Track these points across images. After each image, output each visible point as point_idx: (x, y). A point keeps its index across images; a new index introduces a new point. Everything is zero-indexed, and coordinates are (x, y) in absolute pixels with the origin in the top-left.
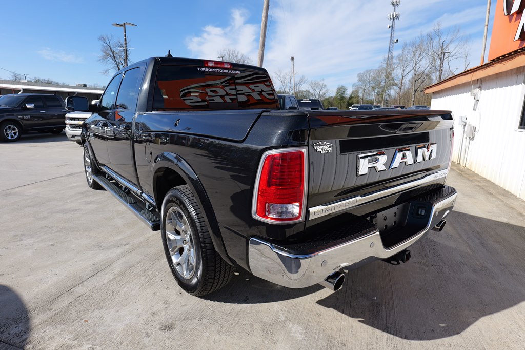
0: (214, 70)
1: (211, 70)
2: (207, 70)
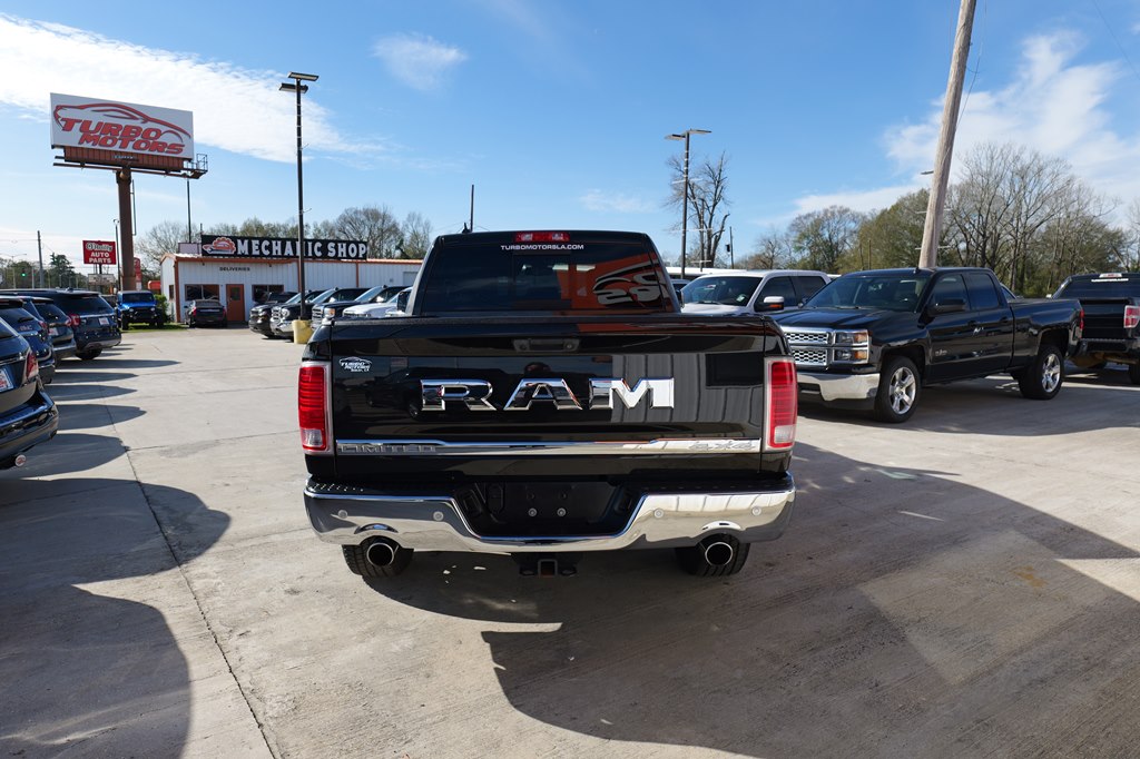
0: (531, 247)
1: (526, 247)
2: (518, 247)
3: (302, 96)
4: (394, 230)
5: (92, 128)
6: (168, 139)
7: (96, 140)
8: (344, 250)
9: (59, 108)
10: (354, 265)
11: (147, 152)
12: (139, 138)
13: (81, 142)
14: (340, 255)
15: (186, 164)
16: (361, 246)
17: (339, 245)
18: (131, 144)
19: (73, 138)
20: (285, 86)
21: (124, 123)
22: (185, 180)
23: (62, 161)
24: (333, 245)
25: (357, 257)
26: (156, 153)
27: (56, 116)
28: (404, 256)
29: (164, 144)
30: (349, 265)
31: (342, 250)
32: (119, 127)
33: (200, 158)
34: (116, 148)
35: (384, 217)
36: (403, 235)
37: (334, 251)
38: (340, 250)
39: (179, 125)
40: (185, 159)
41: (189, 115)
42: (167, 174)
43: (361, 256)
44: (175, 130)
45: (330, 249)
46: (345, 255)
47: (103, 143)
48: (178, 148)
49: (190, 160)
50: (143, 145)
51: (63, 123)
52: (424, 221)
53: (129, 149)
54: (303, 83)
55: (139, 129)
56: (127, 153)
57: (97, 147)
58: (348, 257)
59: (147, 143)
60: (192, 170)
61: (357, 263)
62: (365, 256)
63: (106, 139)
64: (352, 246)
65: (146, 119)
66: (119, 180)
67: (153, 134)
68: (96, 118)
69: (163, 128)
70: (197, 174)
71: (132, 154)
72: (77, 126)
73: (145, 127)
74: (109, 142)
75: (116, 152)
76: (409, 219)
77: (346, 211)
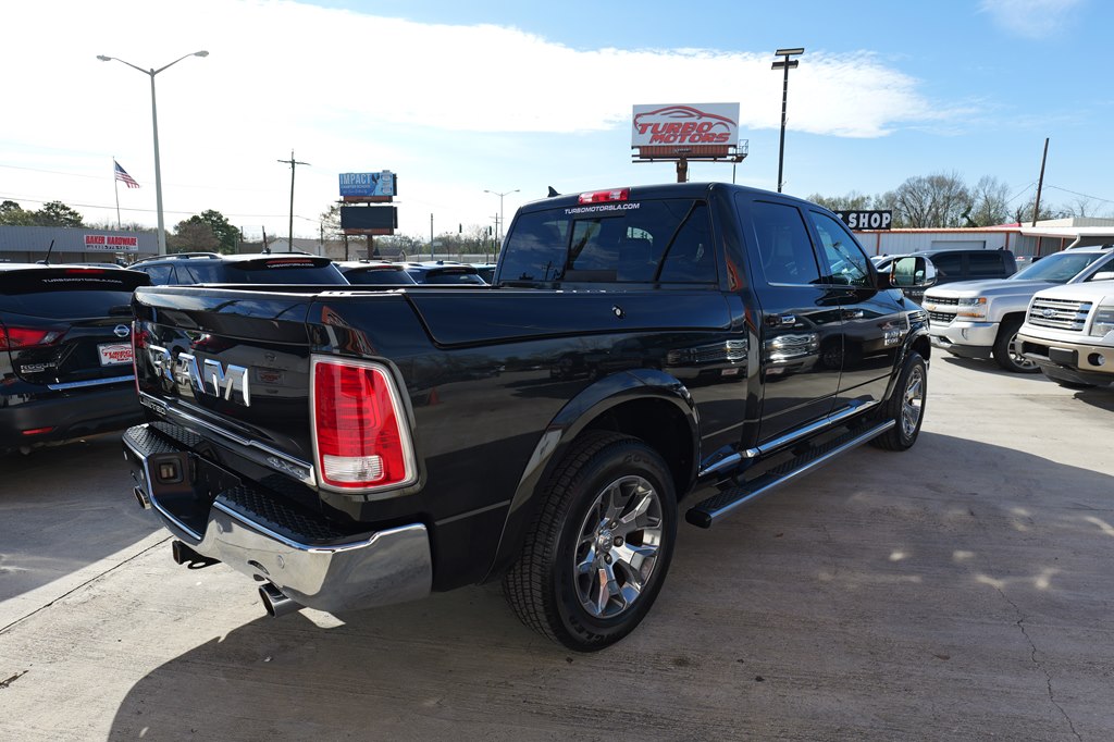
0: (590, 209)
1: (586, 210)
2: (578, 210)
3: (790, 70)
4: (962, 196)
5: (660, 129)
6: (718, 130)
7: (661, 138)
8: (866, 220)
9: (638, 116)
10: (875, 235)
11: (699, 143)
12: (695, 132)
13: (651, 142)
14: (861, 226)
15: (731, 151)
16: (885, 215)
17: (862, 215)
18: (688, 138)
19: (646, 139)
20: (775, 65)
21: (683, 121)
22: (732, 164)
23: (638, 159)
24: (855, 215)
25: (880, 227)
26: (707, 143)
27: (635, 123)
28: (971, 224)
29: (714, 135)
30: (871, 235)
31: (864, 220)
32: (680, 124)
33: (743, 144)
34: (676, 143)
35: (952, 184)
36: (972, 201)
37: (855, 222)
38: (862, 220)
39: (726, 116)
40: (731, 146)
41: (737, 105)
42: (715, 160)
43: (884, 226)
44: (724, 121)
45: (850, 219)
46: (866, 226)
47: (667, 140)
48: (724, 137)
49: (735, 146)
50: (697, 138)
51: (640, 128)
52: (999, 185)
53: (686, 143)
54: (792, 59)
55: (695, 124)
56: (684, 147)
57: (663, 144)
58: (870, 227)
59: (700, 136)
60: (736, 155)
61: (879, 233)
62: (888, 226)
63: (669, 136)
64: (876, 215)
65: (701, 115)
66: (679, 170)
67: (706, 127)
68: (662, 120)
69: (714, 121)
70: (740, 159)
71: (688, 146)
72: (650, 128)
73: (699, 122)
74: (672, 138)
75: (676, 147)
76: (981, 184)
77: (908, 181)
